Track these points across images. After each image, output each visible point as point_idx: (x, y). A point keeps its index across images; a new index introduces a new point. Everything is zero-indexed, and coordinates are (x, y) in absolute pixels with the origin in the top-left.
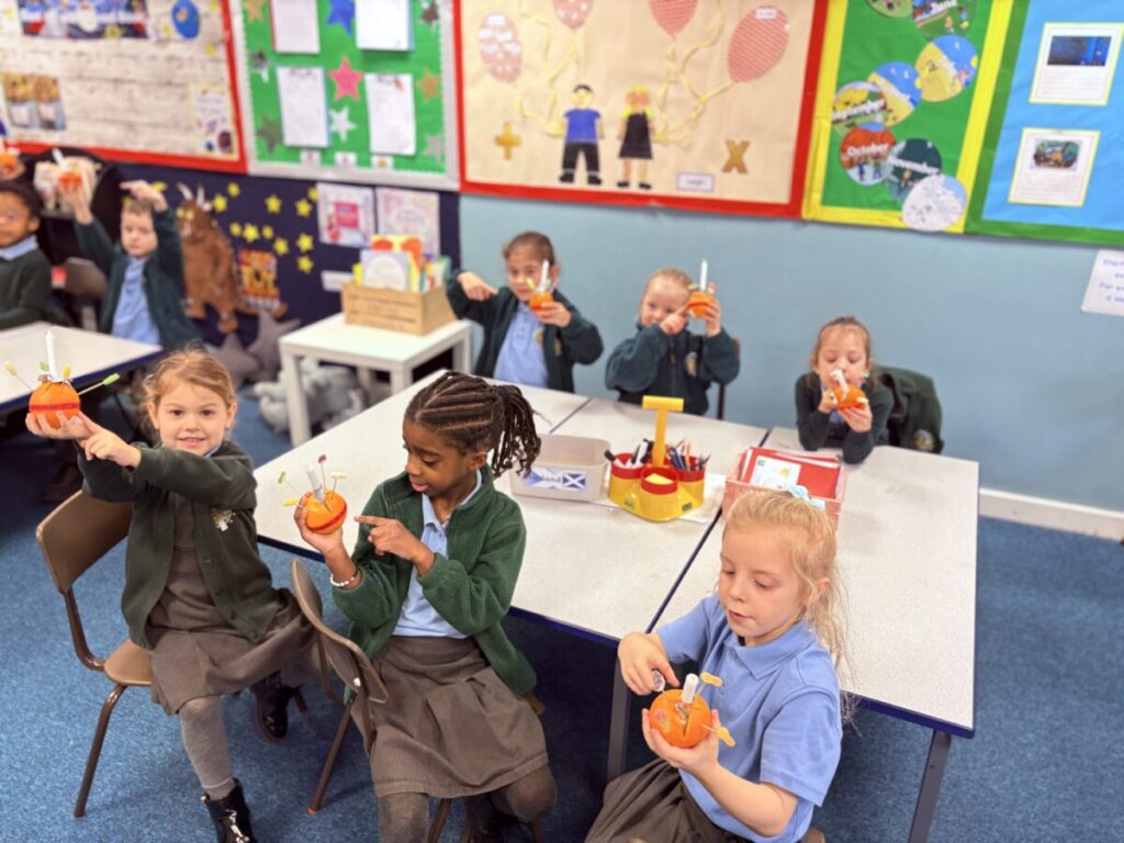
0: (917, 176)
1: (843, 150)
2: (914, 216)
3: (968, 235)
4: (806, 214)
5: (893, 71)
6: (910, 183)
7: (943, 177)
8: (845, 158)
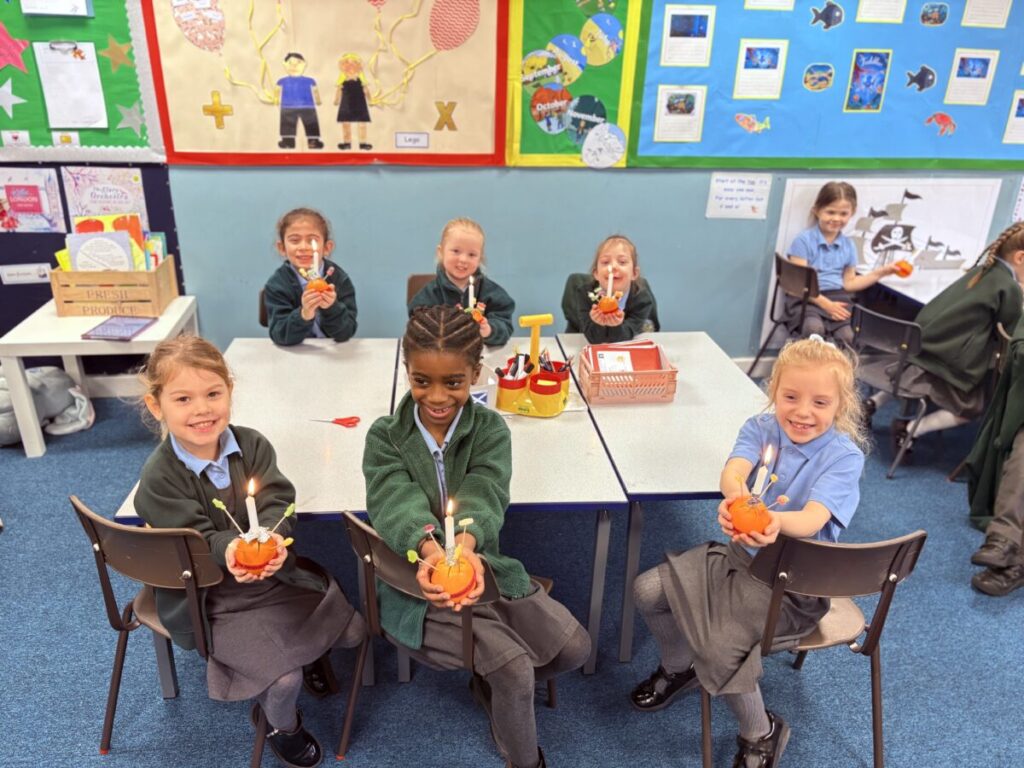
0: (591, 125)
1: (534, 107)
2: (591, 157)
3: (630, 168)
4: (510, 161)
5: (564, 41)
6: (585, 131)
7: (608, 125)
8: (535, 113)
